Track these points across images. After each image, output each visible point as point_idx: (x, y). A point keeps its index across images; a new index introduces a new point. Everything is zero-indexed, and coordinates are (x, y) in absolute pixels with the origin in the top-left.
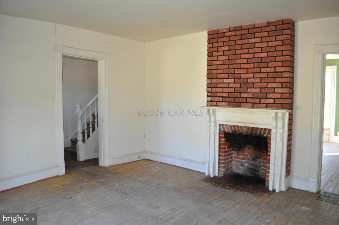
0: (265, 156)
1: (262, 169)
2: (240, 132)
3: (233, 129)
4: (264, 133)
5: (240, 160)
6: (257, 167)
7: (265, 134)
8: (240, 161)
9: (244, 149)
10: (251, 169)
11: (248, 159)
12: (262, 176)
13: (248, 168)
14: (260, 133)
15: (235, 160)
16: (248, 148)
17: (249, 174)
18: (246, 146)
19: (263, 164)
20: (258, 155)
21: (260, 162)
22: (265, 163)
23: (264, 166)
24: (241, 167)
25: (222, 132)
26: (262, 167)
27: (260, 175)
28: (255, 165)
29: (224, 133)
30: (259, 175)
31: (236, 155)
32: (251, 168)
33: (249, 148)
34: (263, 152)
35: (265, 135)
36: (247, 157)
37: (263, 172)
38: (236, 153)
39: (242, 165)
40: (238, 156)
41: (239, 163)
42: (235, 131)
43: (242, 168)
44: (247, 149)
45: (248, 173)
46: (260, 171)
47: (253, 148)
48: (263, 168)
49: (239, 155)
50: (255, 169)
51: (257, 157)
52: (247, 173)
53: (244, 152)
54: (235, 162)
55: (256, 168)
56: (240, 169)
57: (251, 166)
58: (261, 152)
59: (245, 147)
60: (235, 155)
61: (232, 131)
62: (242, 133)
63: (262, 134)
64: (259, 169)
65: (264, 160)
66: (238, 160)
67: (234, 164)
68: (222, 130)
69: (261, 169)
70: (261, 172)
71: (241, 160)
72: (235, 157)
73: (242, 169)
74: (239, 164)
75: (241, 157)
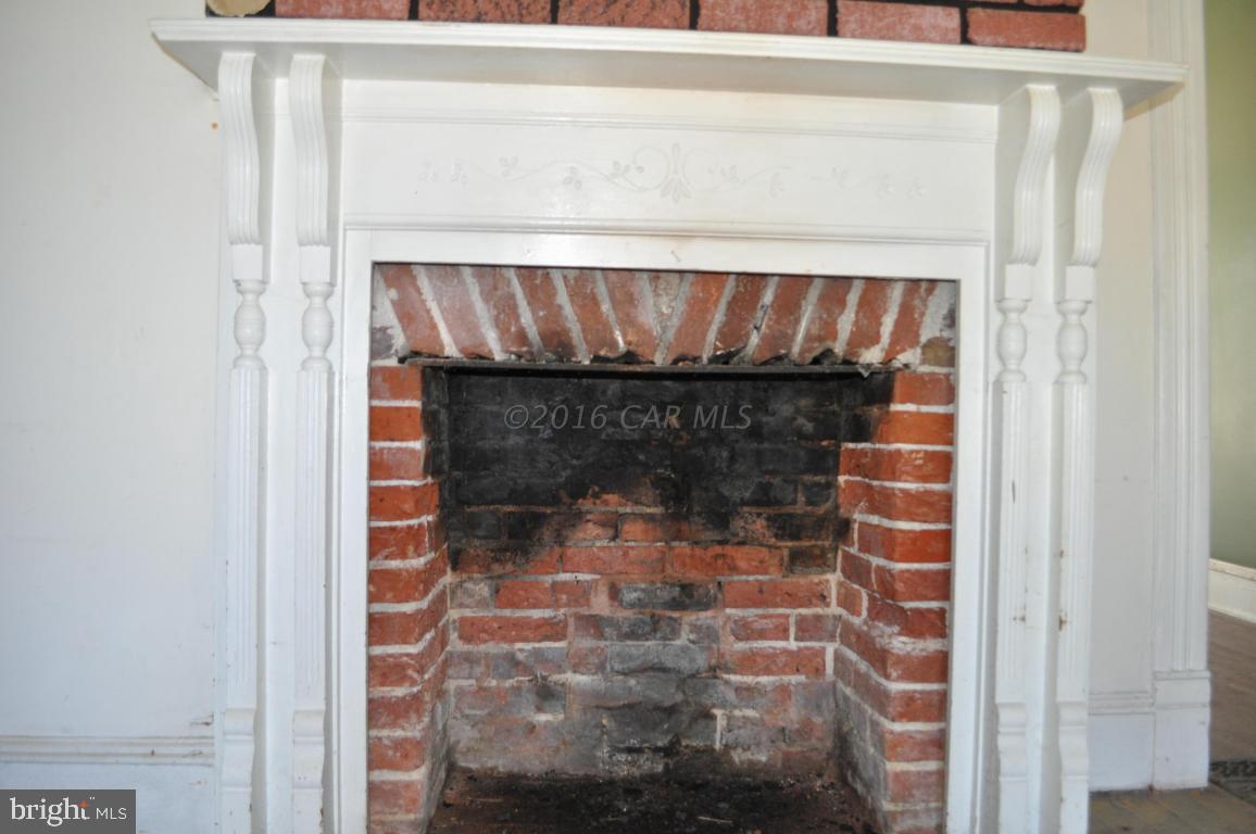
0: (762, 568)
1: (738, 689)
2: (614, 344)
3: (527, 318)
4: (865, 335)
5: (523, 648)
6: (686, 680)
7: (876, 339)
8: (520, 657)
9: (560, 541)
10: (632, 713)
11: (595, 625)
12: (738, 757)
13: (598, 703)
14: (820, 339)
15: (469, 659)
16: (603, 525)
17: (622, 757)
18: (585, 505)
19: (741, 646)
20: (693, 576)
21: (708, 635)
22: (762, 635)
23: (749, 663)
24: (539, 709)
25: (393, 362)
26: (734, 678)
27: (718, 746)
28: (664, 670)
29: (415, 379)
30: (710, 750)
31: (482, 603)
32: (630, 706)
33: (614, 525)
34: (742, 543)
35: (872, 356)
36: (584, 611)
37: (750, 713)
38: (483, 589)
39: (546, 694)
40: (507, 612)
41: (508, 683)
42: (557, 341)
43: (543, 718)
44: (590, 537)
45: (615, 750)
46: (718, 712)
47: (650, 518)
48: (749, 679)
49: (514, 605)
50: (667, 703)
51: (688, 597)
52: (603, 752)
53: (563, 563)
54: (479, 670)
55: (679, 697)
56: (531, 729)
57: (632, 682)
58: (722, 543)
59: (578, 518)
60: (468, 613)
61: (522, 337)
62: (630, 357)
63: (839, 348)
64: (706, 700)
65: (750, 613)
66: (505, 647)
67: (461, 693)
68: (400, 341)
69: (731, 696)
70: (729, 718)
71: (528, 646)
72: (470, 631)
73: (547, 725)
74: (517, 690)
75: (536, 614)
